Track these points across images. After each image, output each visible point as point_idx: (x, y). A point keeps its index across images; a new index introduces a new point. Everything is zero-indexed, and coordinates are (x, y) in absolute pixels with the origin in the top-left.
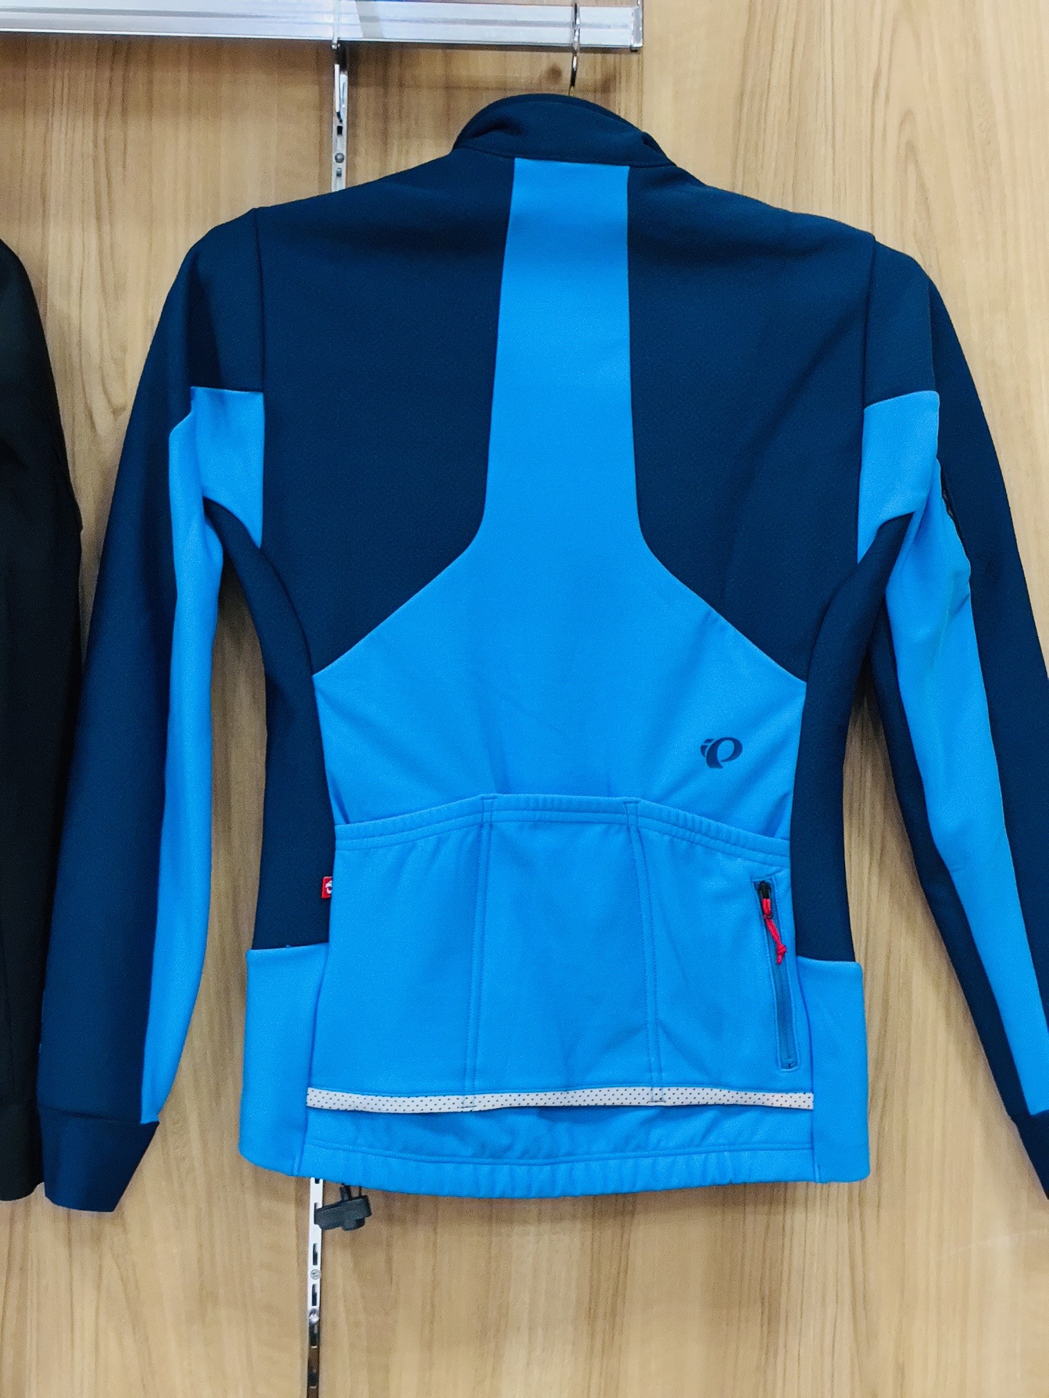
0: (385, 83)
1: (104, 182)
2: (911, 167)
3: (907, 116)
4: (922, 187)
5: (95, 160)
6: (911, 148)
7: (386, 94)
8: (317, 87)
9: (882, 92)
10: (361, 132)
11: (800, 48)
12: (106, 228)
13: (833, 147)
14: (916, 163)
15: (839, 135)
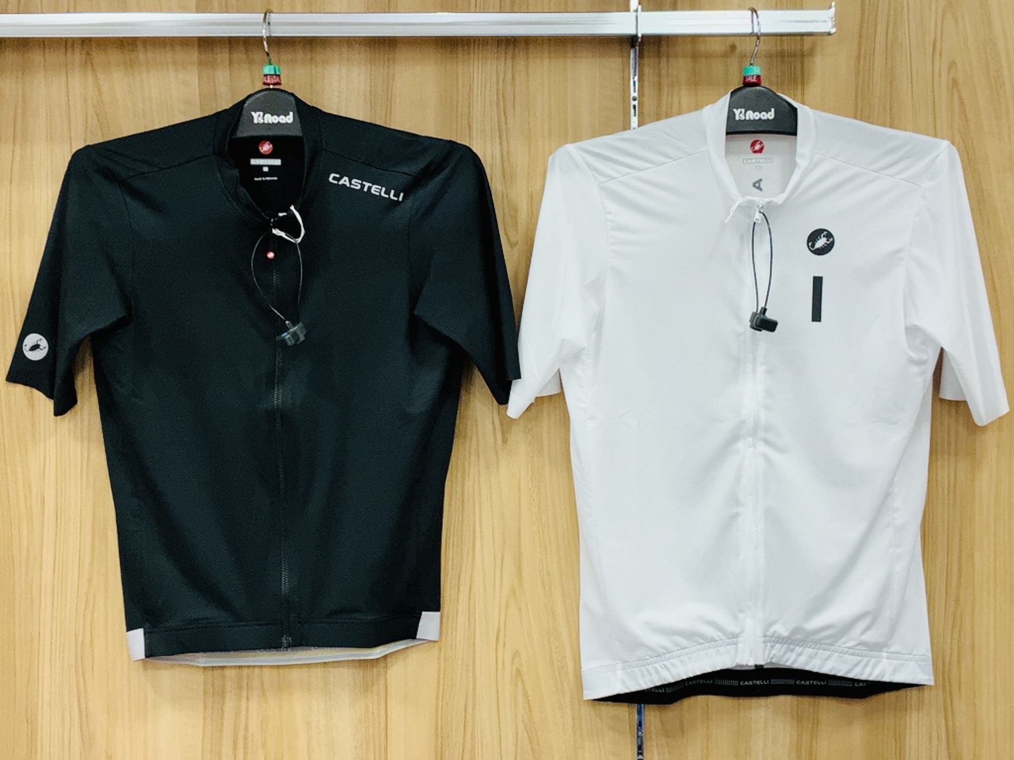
0: (659, 57)
1: (503, 118)
2: (956, 93)
3: (952, 65)
4: (962, 103)
5: (498, 104)
6: (955, 83)
7: (659, 63)
8: (620, 60)
9: (938, 51)
10: (646, 84)
11: (891, 28)
12: (505, 143)
13: (912, 83)
14: (958, 91)
15: (914, 78)
